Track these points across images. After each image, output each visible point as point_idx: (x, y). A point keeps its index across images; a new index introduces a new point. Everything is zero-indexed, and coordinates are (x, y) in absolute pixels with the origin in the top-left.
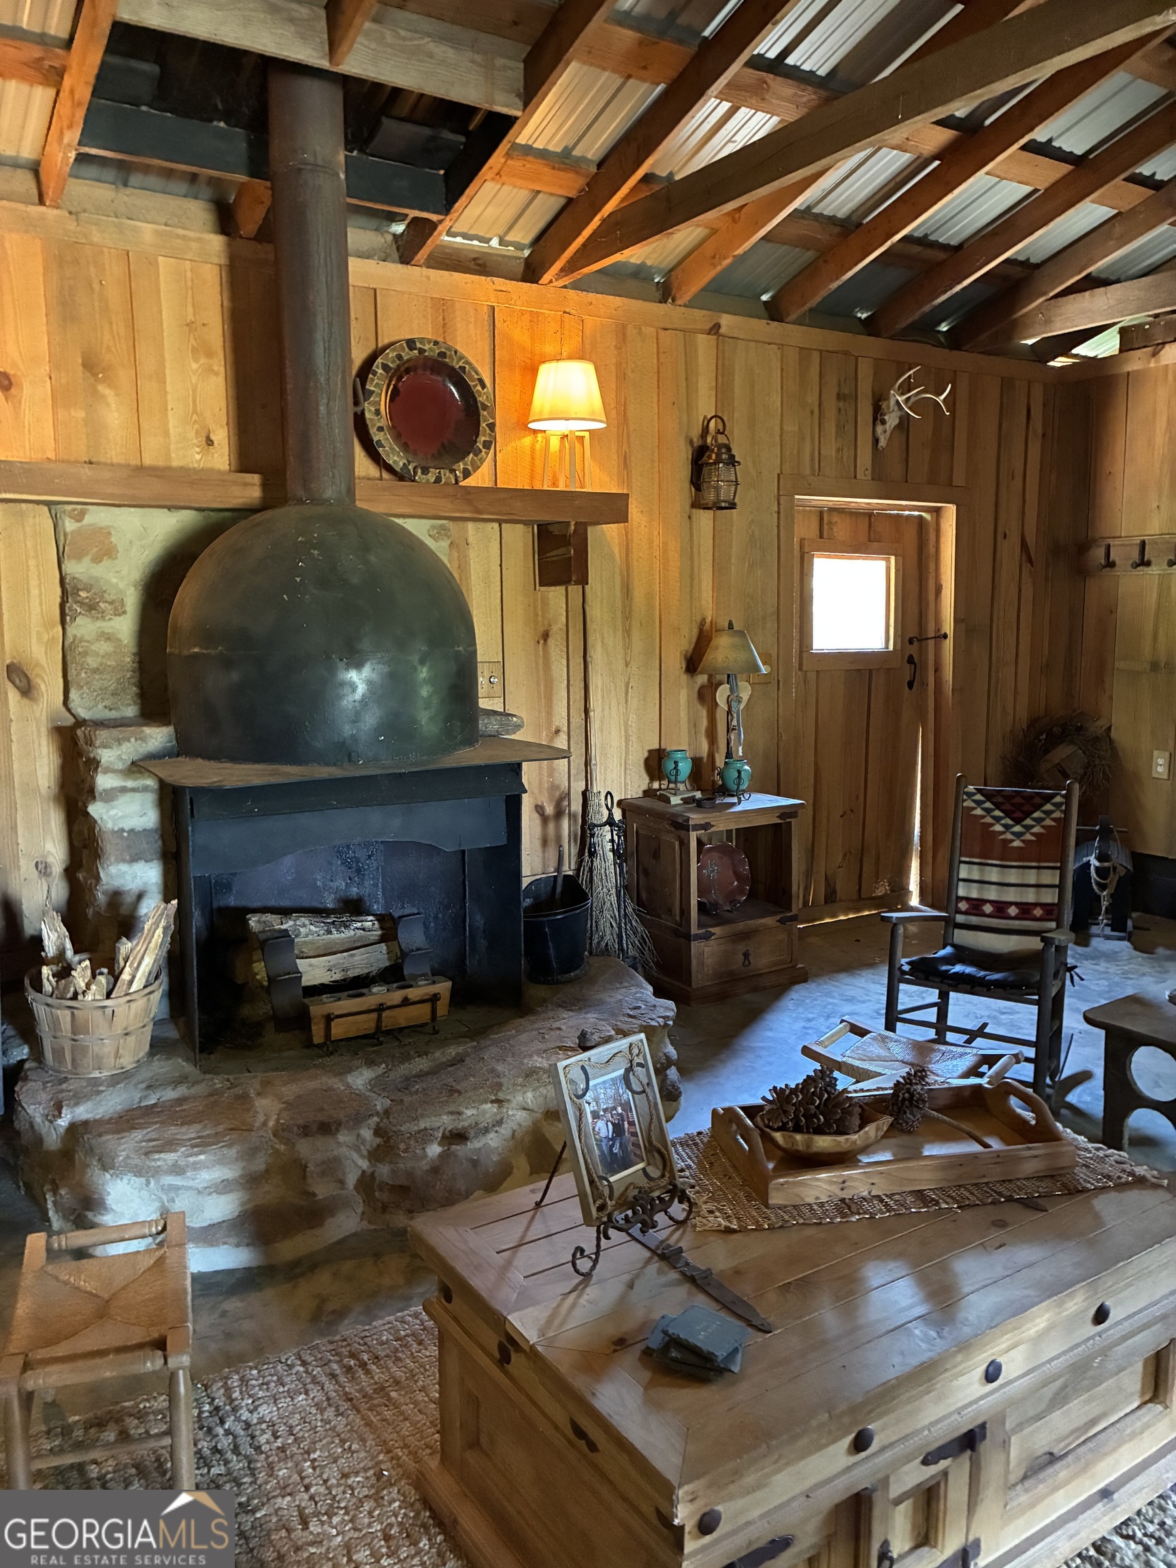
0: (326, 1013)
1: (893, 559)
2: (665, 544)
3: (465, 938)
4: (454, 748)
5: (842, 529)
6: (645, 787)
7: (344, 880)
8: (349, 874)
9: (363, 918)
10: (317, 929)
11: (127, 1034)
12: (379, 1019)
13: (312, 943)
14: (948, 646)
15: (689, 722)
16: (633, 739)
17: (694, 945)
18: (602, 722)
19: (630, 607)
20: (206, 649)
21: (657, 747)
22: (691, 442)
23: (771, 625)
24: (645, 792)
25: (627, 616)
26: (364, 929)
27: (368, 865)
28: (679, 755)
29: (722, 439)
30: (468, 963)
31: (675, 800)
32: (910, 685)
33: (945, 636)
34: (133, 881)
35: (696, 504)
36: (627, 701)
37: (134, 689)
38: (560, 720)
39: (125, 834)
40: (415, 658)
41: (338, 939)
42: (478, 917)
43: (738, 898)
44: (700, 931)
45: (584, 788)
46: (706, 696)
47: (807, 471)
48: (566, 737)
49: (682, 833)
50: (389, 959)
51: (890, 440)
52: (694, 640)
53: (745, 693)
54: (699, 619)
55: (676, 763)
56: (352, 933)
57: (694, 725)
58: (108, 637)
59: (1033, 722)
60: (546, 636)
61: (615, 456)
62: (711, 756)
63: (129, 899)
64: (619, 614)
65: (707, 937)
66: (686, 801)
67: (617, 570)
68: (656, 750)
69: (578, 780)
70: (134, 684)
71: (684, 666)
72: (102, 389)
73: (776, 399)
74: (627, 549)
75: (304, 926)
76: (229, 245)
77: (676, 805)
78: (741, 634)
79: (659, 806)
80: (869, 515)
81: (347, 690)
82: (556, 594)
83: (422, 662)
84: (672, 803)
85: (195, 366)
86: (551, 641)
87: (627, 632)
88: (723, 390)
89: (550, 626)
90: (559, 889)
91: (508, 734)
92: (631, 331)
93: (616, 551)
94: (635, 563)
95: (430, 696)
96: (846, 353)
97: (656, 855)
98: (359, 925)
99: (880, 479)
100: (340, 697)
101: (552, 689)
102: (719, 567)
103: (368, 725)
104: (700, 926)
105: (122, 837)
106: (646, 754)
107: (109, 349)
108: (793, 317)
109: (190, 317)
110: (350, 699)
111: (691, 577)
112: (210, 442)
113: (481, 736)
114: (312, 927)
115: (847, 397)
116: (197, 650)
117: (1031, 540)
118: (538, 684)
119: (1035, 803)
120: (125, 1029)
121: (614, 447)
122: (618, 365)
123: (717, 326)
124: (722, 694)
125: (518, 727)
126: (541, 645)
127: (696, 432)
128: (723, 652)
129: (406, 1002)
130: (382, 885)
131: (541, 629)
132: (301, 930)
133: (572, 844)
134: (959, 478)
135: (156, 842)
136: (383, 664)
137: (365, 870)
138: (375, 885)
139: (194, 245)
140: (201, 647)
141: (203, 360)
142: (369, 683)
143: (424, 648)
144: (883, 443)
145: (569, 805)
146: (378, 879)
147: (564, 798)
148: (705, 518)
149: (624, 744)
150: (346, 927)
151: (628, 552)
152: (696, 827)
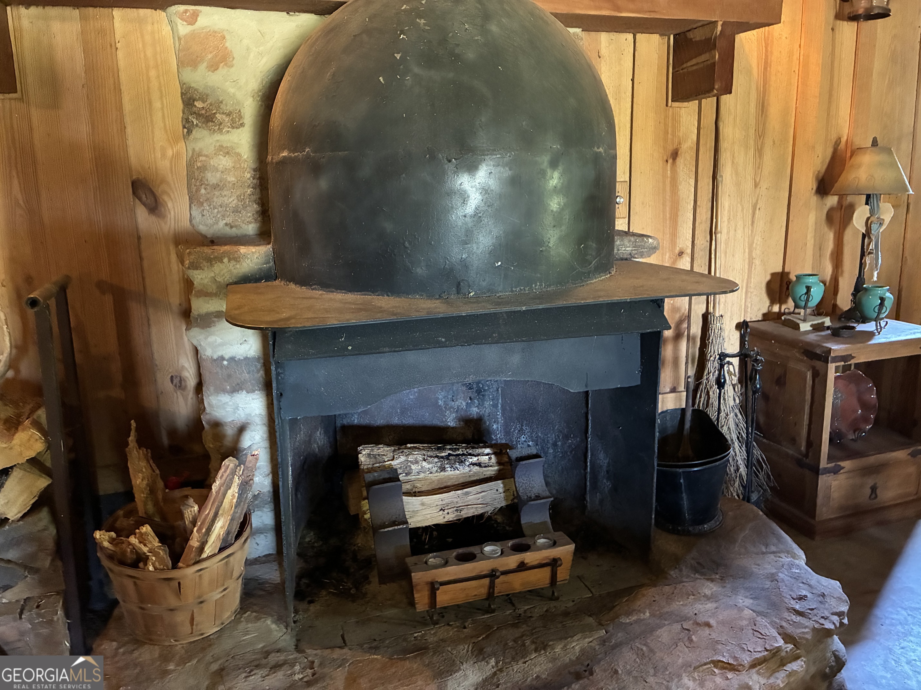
0: (430, 580)
2: (805, 59)
3: (586, 473)
4: (588, 275)
6: (765, 310)
7: (465, 401)
8: (470, 394)
9: (480, 451)
10: (430, 466)
11: (201, 602)
12: (492, 586)
13: (425, 479)
15: (814, 246)
16: (757, 262)
17: (823, 480)
18: (726, 244)
19: (764, 124)
20: (294, 151)
21: (779, 269)
24: (764, 315)
26: (479, 465)
27: (488, 386)
28: (811, 280)
30: (588, 499)
31: (805, 327)
34: (235, 413)
35: (841, 15)
36: (753, 222)
37: (255, 206)
38: (684, 242)
39: (225, 363)
40: (545, 160)
41: (452, 475)
42: (602, 456)
43: (862, 426)
44: (830, 465)
45: (704, 310)
46: (836, 218)
48: (689, 259)
49: (818, 364)
50: (506, 499)
52: (828, 160)
53: (889, 214)
54: (834, 137)
55: (808, 288)
56: (467, 469)
57: (820, 248)
58: (227, 151)
60: (675, 155)
62: (834, 279)
63: (230, 431)
64: (752, 131)
65: (836, 471)
67: (754, 87)
68: (778, 273)
69: (699, 303)
70: (255, 201)
71: (815, 188)
74: (766, 63)
75: (417, 462)
77: (807, 332)
78: (887, 151)
79: (786, 332)
81: (456, 201)
82: (688, 109)
83: (554, 164)
84: (802, 329)
86: (680, 161)
87: (759, 152)
89: (680, 143)
90: (687, 425)
91: (642, 257)
93: (755, 64)
94: (773, 78)
95: (562, 210)
97: (780, 381)
98: (475, 459)
100: (448, 210)
101: (678, 210)
102: (859, 81)
103: (481, 246)
104: (830, 458)
105: (222, 366)
106: (768, 278)
110: (460, 213)
113: (617, 260)
114: (424, 464)
116: (285, 154)
118: (664, 205)
120: (199, 597)
124: (859, 216)
125: (654, 249)
126: (669, 164)
128: (865, 170)
129: (522, 567)
130: (502, 406)
131: (670, 148)
132: (413, 467)
133: (690, 365)
135: (258, 372)
136: (504, 166)
137: (485, 390)
138: (495, 406)
140: (290, 151)
142: (485, 191)
143: (556, 146)
145: (689, 327)
146: (498, 400)
147: (684, 320)
148: (848, 30)
149: (747, 266)
150: (461, 462)
151: (766, 66)
152: (836, 359)
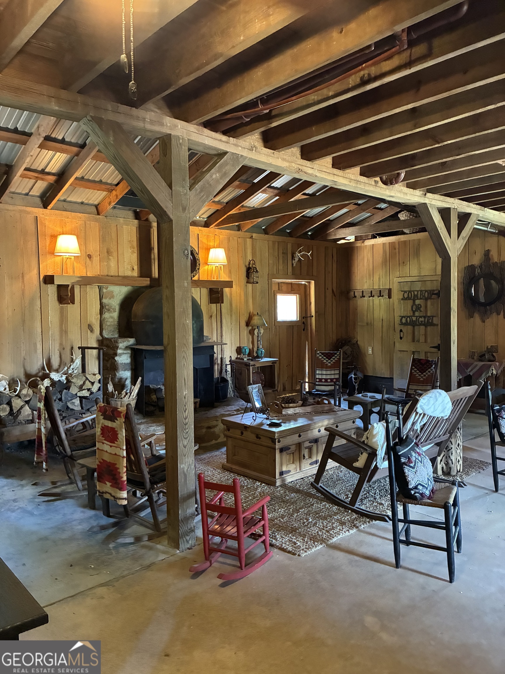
1: (298, 295)
2: (240, 293)
5: (284, 288)
6: (236, 357)
14: (313, 319)
16: (233, 344)
18: (225, 339)
19: (232, 309)
22: (246, 266)
23: (267, 313)
25: (231, 311)
28: (245, 348)
29: (254, 266)
31: (245, 359)
32: (304, 330)
33: (313, 316)
34: (124, 376)
35: (247, 282)
36: (231, 334)
37: (118, 330)
38: (215, 338)
45: (221, 357)
46: (251, 332)
47: (275, 273)
49: (248, 367)
51: (296, 264)
52: (248, 318)
53: (262, 331)
54: (249, 312)
55: (245, 350)
57: (248, 340)
58: (112, 317)
59: (337, 340)
60: (211, 316)
61: (227, 270)
62: (253, 348)
63: (123, 380)
64: (229, 311)
66: (248, 360)
67: (229, 299)
68: (239, 347)
69: (219, 355)
71: (246, 324)
72: (110, 257)
73: (267, 254)
76: (139, 222)
77: (245, 361)
78: (260, 316)
79: (241, 361)
80: (291, 284)
82: (214, 306)
85: (130, 251)
86: (212, 318)
87: (231, 316)
88: (254, 253)
89: (212, 314)
90: (219, 380)
92: (231, 238)
93: (228, 294)
94: (233, 298)
96: (285, 242)
97: (241, 374)
99: (294, 275)
101: (213, 330)
102: (254, 298)
105: (122, 365)
106: (236, 348)
107: (112, 248)
108: (271, 234)
109: (130, 240)
111: (247, 302)
112: (133, 269)
115: (285, 253)
117: (335, 290)
119: (333, 355)
121: (227, 268)
122: (228, 247)
123: (252, 236)
124: (256, 332)
126: (210, 319)
127: (247, 264)
128: (256, 320)
131: (210, 315)
134: (315, 273)
135: (130, 366)
139: (131, 223)
140: (145, 319)
141: (132, 249)
144: (294, 265)
145: (217, 361)
147: (216, 359)
148: (250, 286)
149: (231, 345)
151: (231, 294)
152: (252, 366)
